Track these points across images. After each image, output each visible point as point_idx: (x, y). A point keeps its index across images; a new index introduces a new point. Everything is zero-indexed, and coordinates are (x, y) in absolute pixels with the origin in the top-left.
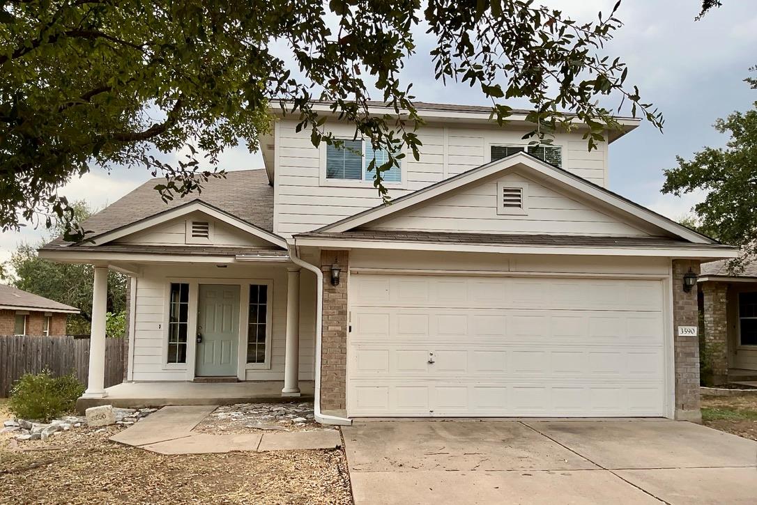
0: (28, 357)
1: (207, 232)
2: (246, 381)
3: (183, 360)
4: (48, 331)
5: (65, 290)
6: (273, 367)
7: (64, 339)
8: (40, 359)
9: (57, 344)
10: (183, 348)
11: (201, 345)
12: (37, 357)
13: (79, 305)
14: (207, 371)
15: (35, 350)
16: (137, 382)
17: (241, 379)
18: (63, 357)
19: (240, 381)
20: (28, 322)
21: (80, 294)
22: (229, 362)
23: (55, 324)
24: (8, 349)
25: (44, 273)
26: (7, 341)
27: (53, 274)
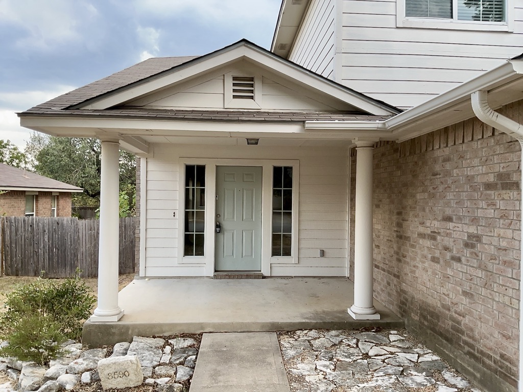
0: (35, 238)
1: (252, 91)
2: (271, 277)
3: (200, 252)
4: (55, 209)
5: (71, 171)
6: (301, 260)
7: (69, 220)
8: (46, 240)
9: (62, 224)
10: (201, 239)
11: (221, 236)
12: (44, 237)
13: (82, 184)
14: (227, 265)
15: (41, 230)
16: (151, 278)
17: (265, 274)
18: (69, 237)
19: (264, 277)
20: (37, 201)
21: (83, 175)
22: (252, 255)
23: (62, 202)
24: (17, 230)
25: (53, 158)
26: (15, 222)
27: (60, 159)
